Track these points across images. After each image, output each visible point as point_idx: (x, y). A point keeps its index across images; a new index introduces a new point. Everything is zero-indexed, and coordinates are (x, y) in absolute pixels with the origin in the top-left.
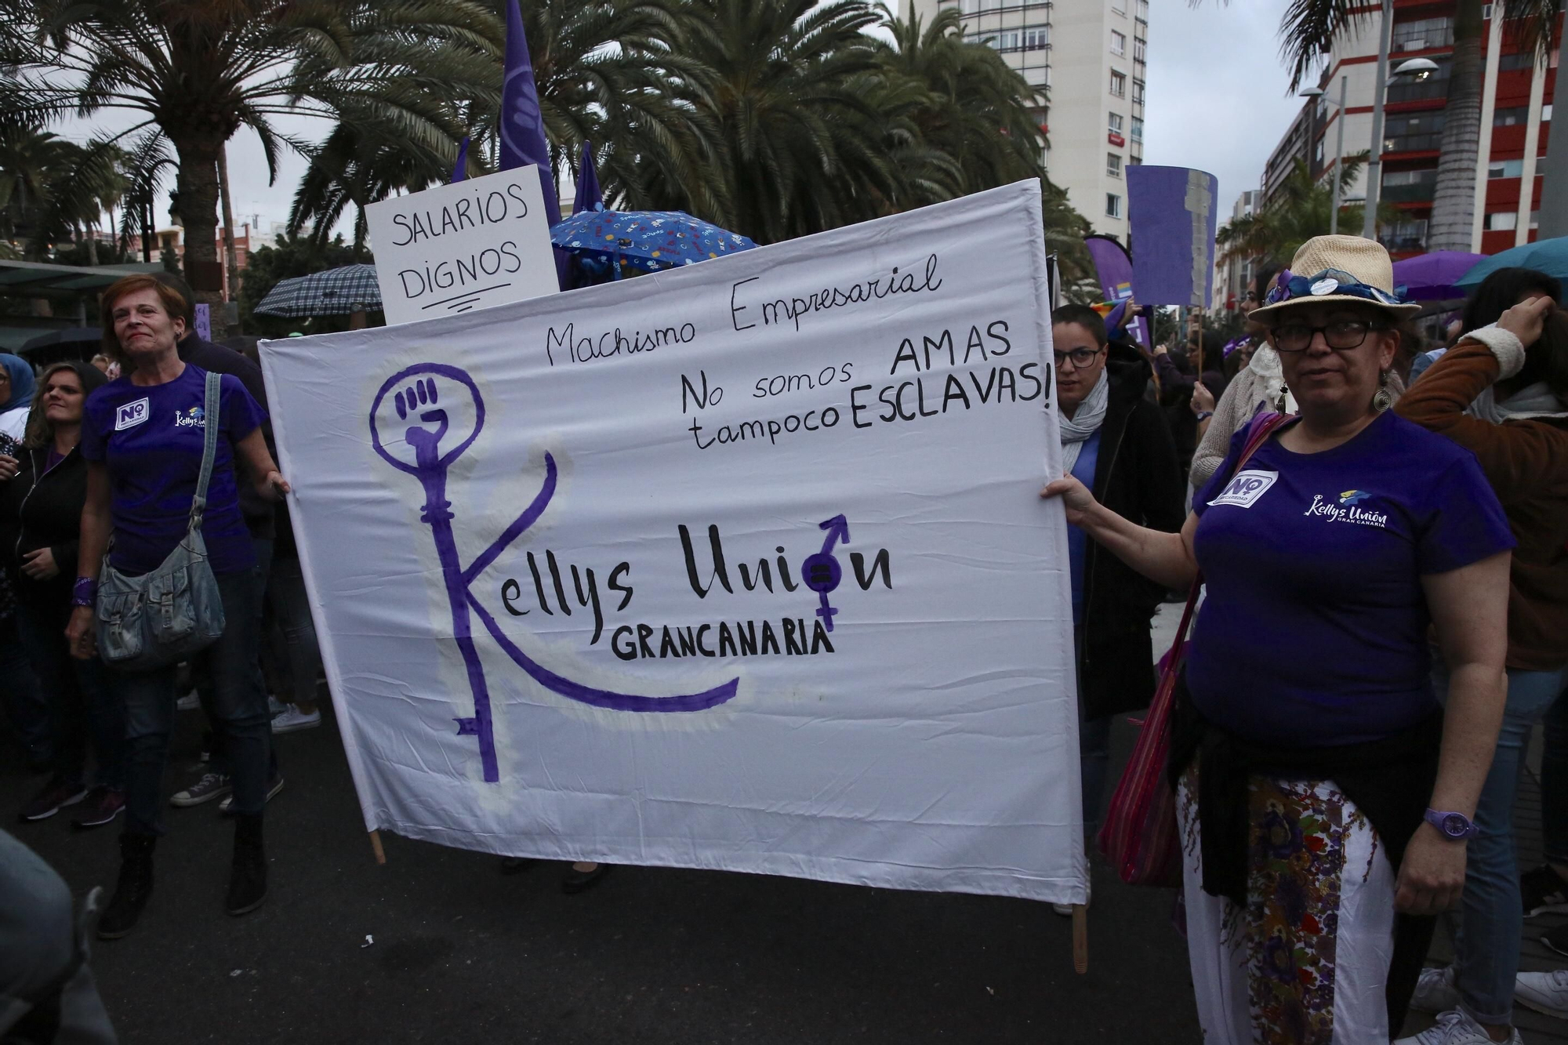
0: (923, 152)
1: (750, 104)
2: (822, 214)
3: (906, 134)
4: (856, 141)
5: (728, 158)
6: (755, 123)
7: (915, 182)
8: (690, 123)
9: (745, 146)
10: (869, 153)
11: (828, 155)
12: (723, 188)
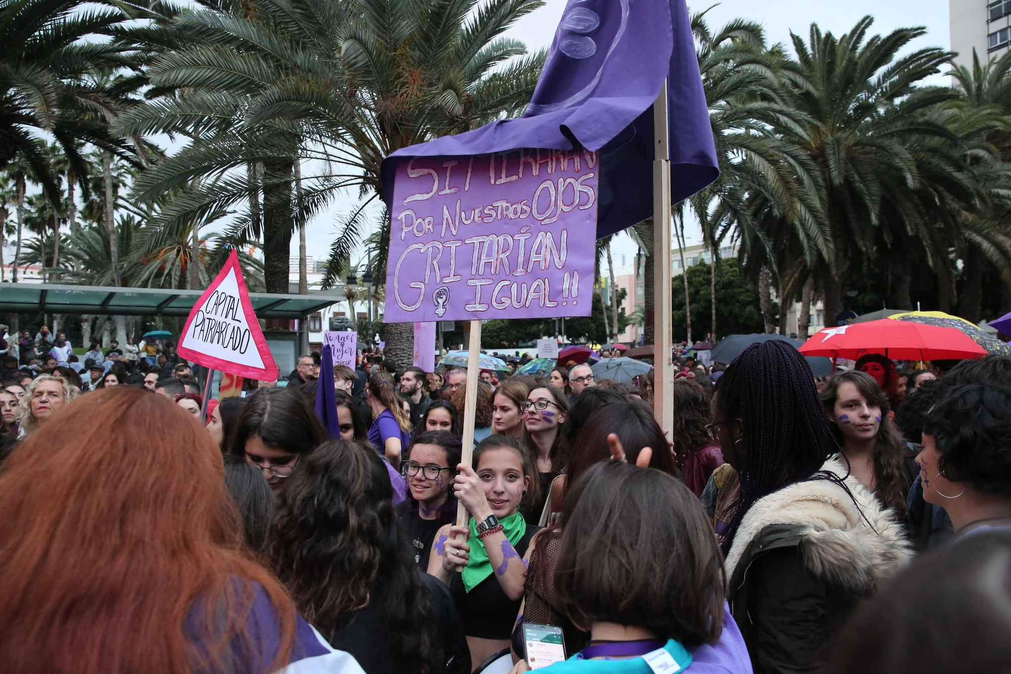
0: (998, 166)
1: (837, 141)
2: (907, 223)
3: (981, 153)
4: (935, 161)
5: (820, 180)
6: (843, 154)
7: (991, 192)
8: (786, 156)
9: (834, 174)
10: (949, 169)
11: (911, 173)
12: (817, 204)
